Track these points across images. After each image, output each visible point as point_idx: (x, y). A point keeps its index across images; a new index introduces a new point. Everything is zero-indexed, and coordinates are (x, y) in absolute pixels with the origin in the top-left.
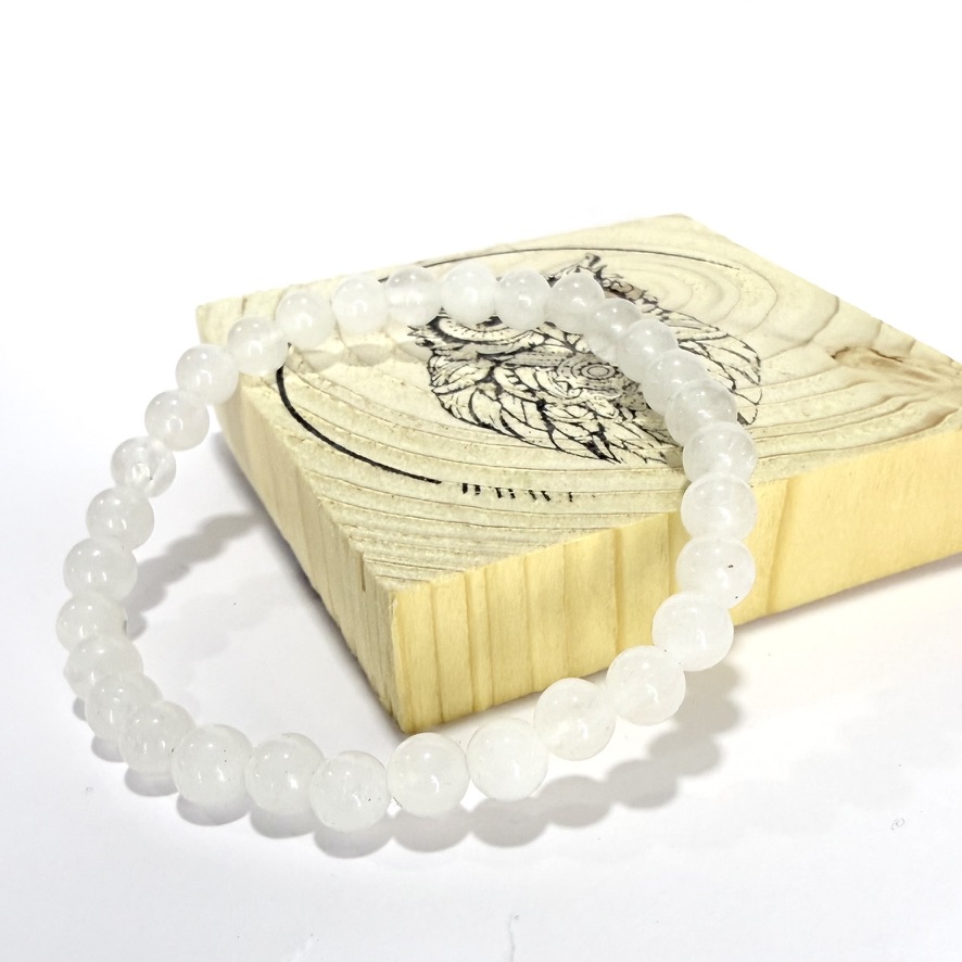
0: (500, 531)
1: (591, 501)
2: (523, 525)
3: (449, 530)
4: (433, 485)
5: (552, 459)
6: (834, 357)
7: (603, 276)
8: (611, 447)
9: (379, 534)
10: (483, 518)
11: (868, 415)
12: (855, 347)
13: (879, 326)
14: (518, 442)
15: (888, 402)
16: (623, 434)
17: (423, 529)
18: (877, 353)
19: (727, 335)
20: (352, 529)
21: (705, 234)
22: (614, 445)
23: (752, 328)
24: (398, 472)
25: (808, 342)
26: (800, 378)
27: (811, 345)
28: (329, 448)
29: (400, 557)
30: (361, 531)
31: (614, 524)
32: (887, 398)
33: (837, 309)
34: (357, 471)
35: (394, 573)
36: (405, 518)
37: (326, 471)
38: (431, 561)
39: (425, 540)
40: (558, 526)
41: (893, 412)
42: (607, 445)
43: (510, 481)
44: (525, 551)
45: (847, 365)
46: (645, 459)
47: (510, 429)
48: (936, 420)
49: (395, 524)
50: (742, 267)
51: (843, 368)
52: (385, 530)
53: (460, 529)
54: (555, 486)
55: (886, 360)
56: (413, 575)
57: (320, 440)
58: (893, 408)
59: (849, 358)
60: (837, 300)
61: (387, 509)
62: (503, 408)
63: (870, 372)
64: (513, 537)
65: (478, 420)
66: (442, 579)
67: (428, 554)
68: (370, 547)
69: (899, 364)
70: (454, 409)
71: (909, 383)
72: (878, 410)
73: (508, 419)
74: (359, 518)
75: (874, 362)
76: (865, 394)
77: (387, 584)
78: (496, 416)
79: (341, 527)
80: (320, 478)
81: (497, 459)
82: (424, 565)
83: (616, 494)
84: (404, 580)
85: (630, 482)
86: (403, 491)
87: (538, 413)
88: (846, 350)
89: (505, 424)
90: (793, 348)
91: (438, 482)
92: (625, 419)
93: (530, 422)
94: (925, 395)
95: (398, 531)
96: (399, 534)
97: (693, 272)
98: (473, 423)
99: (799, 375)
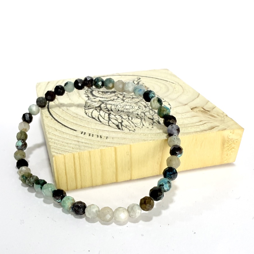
0: (86, 144)
1: (112, 139)
2: (92, 143)
3: (73, 142)
4: (74, 131)
5: (107, 128)
6: (192, 109)
7: (139, 83)
8: (123, 126)
9: (57, 142)
10: (83, 141)
11: (193, 125)
12: (199, 107)
13: (208, 102)
14: (100, 123)
15: (201, 122)
16: (127, 124)
17: (68, 141)
18: (204, 109)
19: (165, 101)
20: (51, 140)
23: (172, 100)
24: (67, 127)
25: (186, 105)
28: (53, 120)
29: (59, 148)
30: (53, 140)
31: (115, 146)
33: (198, 97)
34: (58, 126)
35: (56, 151)
36: (64, 138)
37: (50, 125)
38: (66, 149)
39: (67, 144)
40: (101, 145)
43: (93, 132)
44: (90, 150)
45: (194, 111)
46: (130, 130)
47: (99, 120)
48: (212, 128)
50: (177, 83)
53: (76, 143)
54: (104, 134)
55: (205, 111)
56: (61, 152)
57: (52, 118)
58: (201, 124)
60: (199, 94)
61: (61, 136)
62: (100, 114)
63: (200, 114)
64: (89, 146)
66: (67, 155)
68: (53, 145)
69: (208, 112)
70: (87, 114)
71: (209, 118)
72: (197, 124)
73: (100, 117)
74: (54, 137)
75: (202, 111)
76: (196, 119)
77: (53, 154)
78: (97, 116)
79: (48, 139)
80: (48, 127)
81: (94, 126)
82: (64, 150)
83: (118, 138)
84: (58, 153)
85: (124, 136)
86: (67, 132)
87: (108, 116)
88: (196, 107)
89: (98, 118)
90: (182, 106)
91: (76, 131)
92: (129, 120)
93: (105, 118)
94: (212, 121)
95: (61, 141)
96: (61, 142)
97: (164, 84)
98: (91, 117)
99: (180, 113)
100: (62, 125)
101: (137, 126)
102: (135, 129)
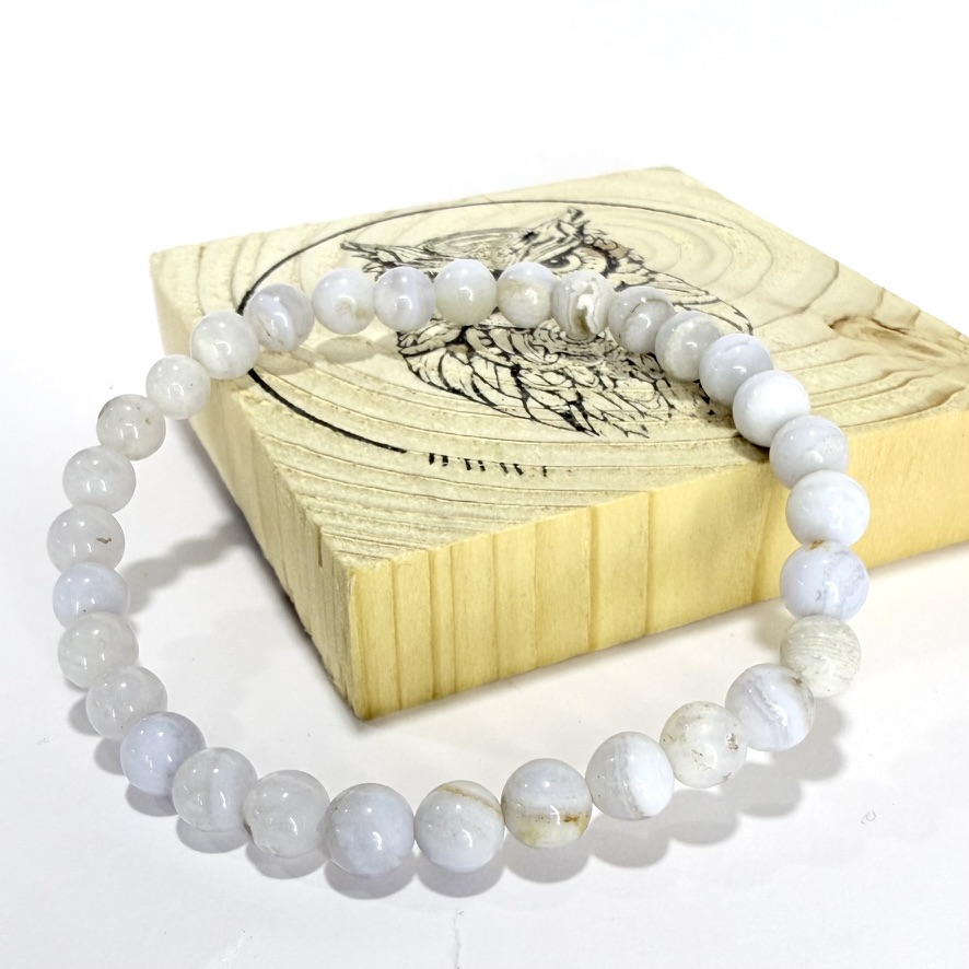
0: (469, 506)
1: (567, 476)
2: (493, 500)
3: (413, 503)
4: (398, 454)
5: (525, 430)
6: (831, 327)
7: (585, 232)
8: (590, 418)
9: (339, 506)
10: (450, 492)
11: (866, 392)
12: (856, 316)
13: (882, 293)
14: (490, 410)
15: (891, 377)
16: (603, 404)
17: (385, 501)
18: (879, 323)
19: (717, 300)
20: (311, 500)
21: (696, 189)
22: (592, 416)
23: (744, 293)
24: (360, 439)
25: (803, 310)
26: (795, 348)
27: (807, 315)
28: (287, 410)
29: (360, 531)
30: (320, 502)
31: (591, 502)
32: (887, 373)
33: (836, 275)
34: (315, 437)
35: (353, 548)
36: (367, 489)
37: (283, 435)
38: (394, 536)
39: (387, 514)
40: (531, 502)
41: (894, 388)
42: (585, 416)
43: (480, 452)
44: (494, 529)
45: (845, 336)
46: (626, 433)
47: (481, 396)
48: (941, 398)
49: (354, 495)
50: (733, 225)
51: (841, 338)
52: (346, 501)
53: (424, 503)
54: (528, 459)
55: (888, 332)
56: (374, 551)
57: (278, 402)
58: (894, 384)
59: (847, 328)
60: (837, 264)
61: (348, 479)
62: (475, 373)
63: (871, 344)
64: (482, 513)
65: (447, 385)
66: (404, 556)
67: (390, 530)
68: (329, 520)
69: (901, 335)
70: (422, 373)
71: (913, 357)
72: (879, 386)
73: (480, 385)
74: (320, 488)
75: (875, 333)
76: (864, 369)
77: (345, 559)
78: (467, 381)
79: (297, 496)
80: (278, 443)
81: (466, 427)
82: (386, 540)
83: (592, 469)
84: (364, 557)
85: (609, 457)
86: (367, 461)
87: (513, 379)
88: (845, 319)
89: (476, 390)
90: (788, 316)
91: (403, 451)
92: (605, 388)
93: (504, 389)
94: (930, 371)
95: (359, 503)
96: (360, 507)
97: (682, 230)
98: (441, 388)
99: (794, 345)
100: (335, 429)
101: (649, 412)
102: (646, 425)
